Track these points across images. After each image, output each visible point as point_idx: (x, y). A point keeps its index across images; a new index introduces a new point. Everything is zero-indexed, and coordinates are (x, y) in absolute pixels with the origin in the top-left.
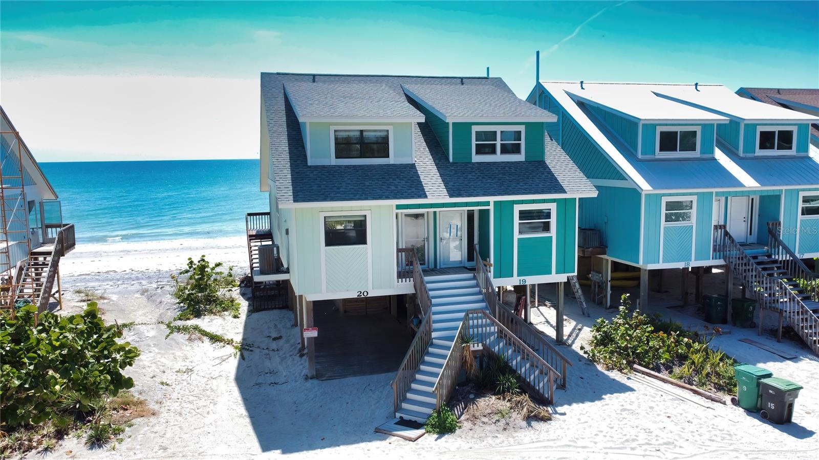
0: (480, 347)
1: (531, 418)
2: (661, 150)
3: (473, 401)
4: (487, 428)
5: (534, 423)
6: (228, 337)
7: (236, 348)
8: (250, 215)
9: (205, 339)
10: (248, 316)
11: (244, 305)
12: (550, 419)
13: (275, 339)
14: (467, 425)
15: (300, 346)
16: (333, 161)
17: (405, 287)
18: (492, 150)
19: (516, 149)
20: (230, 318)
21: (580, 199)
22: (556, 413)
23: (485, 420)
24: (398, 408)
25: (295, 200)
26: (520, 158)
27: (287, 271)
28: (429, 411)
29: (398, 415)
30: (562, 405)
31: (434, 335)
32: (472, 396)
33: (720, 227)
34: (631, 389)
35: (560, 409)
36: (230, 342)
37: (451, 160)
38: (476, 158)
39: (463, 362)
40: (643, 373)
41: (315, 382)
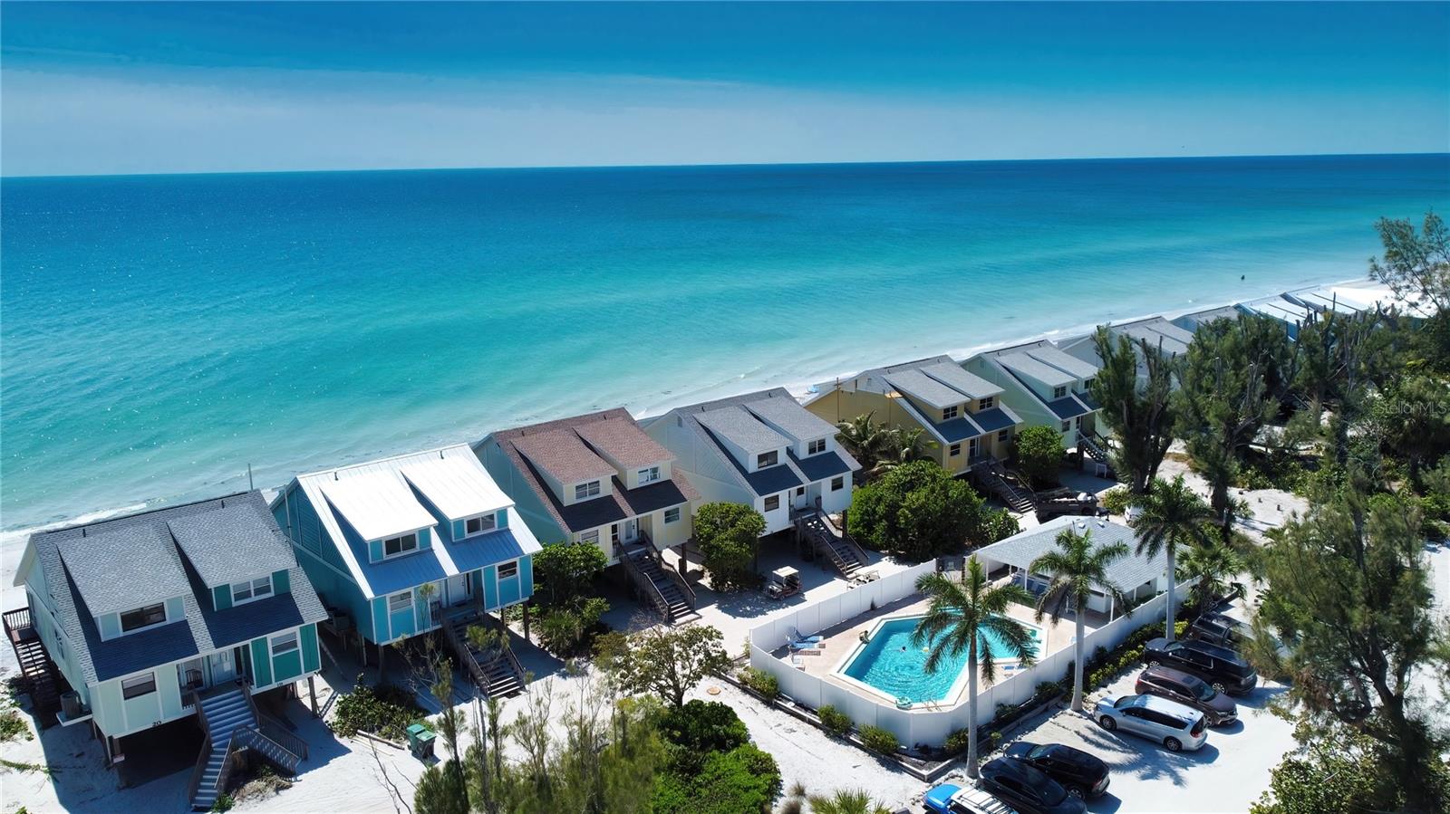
0: (247, 748)
1: (279, 788)
2: (387, 554)
3: (242, 786)
4: (251, 802)
5: (280, 792)
6: (33, 763)
7: (45, 772)
8: (6, 614)
9: (12, 769)
10: (41, 735)
11: (27, 719)
12: (291, 786)
13: (77, 756)
14: (238, 803)
15: (104, 759)
16: (121, 634)
17: (190, 711)
18: (248, 594)
19: (267, 589)
20: (24, 741)
21: (318, 623)
22: (296, 781)
23: (250, 797)
24: (193, 801)
25: (100, 680)
26: (272, 594)
27: (90, 712)
28: (214, 798)
29: (193, 805)
30: (301, 774)
31: (213, 745)
32: (241, 783)
33: (435, 603)
34: (349, 751)
35: (299, 778)
36: (37, 768)
37: (215, 609)
38: (235, 604)
39: (235, 763)
40: (363, 735)
41: (127, 791)
